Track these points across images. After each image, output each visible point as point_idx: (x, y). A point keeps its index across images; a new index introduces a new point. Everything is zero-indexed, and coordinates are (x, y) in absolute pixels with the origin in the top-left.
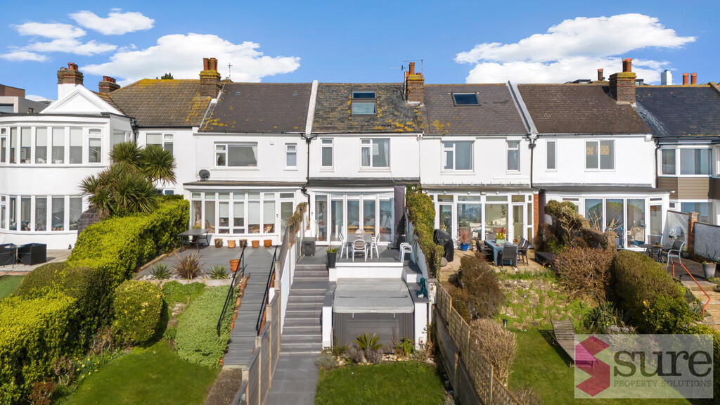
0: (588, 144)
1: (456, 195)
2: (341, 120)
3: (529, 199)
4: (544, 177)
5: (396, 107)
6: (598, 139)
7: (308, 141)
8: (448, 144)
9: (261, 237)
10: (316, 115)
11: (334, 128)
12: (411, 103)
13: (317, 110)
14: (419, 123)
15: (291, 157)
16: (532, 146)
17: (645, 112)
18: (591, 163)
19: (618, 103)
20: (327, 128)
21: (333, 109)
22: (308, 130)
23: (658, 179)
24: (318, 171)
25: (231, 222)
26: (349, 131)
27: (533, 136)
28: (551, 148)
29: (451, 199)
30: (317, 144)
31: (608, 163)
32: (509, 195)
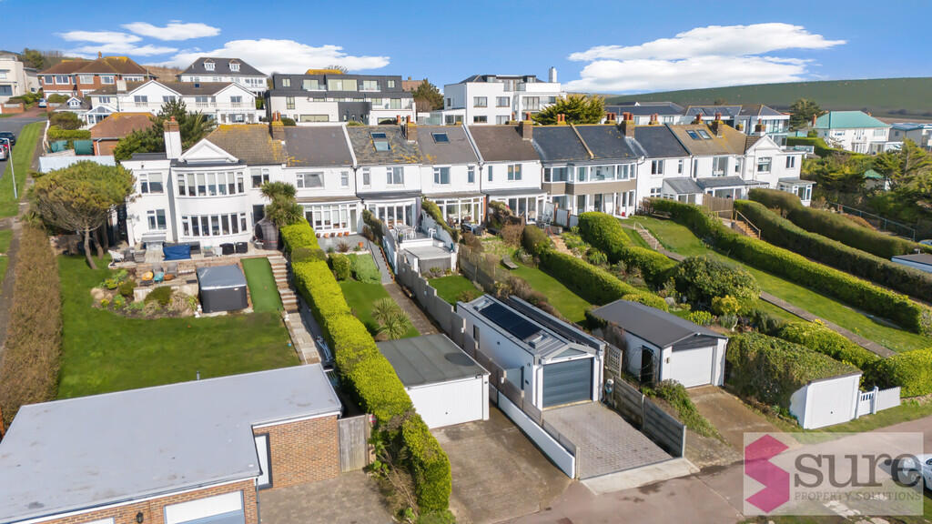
0: (509, 166)
1: (445, 200)
2: (372, 155)
3: (482, 198)
4: (487, 186)
5: (402, 145)
6: (514, 164)
7: (355, 170)
8: (436, 169)
9: (342, 230)
10: (355, 152)
11: (370, 162)
12: (410, 142)
13: (354, 148)
14: (419, 156)
15: (345, 181)
16: (481, 169)
17: (537, 145)
18: (510, 177)
19: (524, 139)
20: (366, 162)
21: (364, 147)
22: (355, 164)
23: (542, 184)
24: (362, 189)
25: (323, 223)
26: (380, 162)
27: (481, 163)
28: (490, 168)
29: (443, 202)
30: (360, 172)
31: (519, 177)
32: (472, 199)
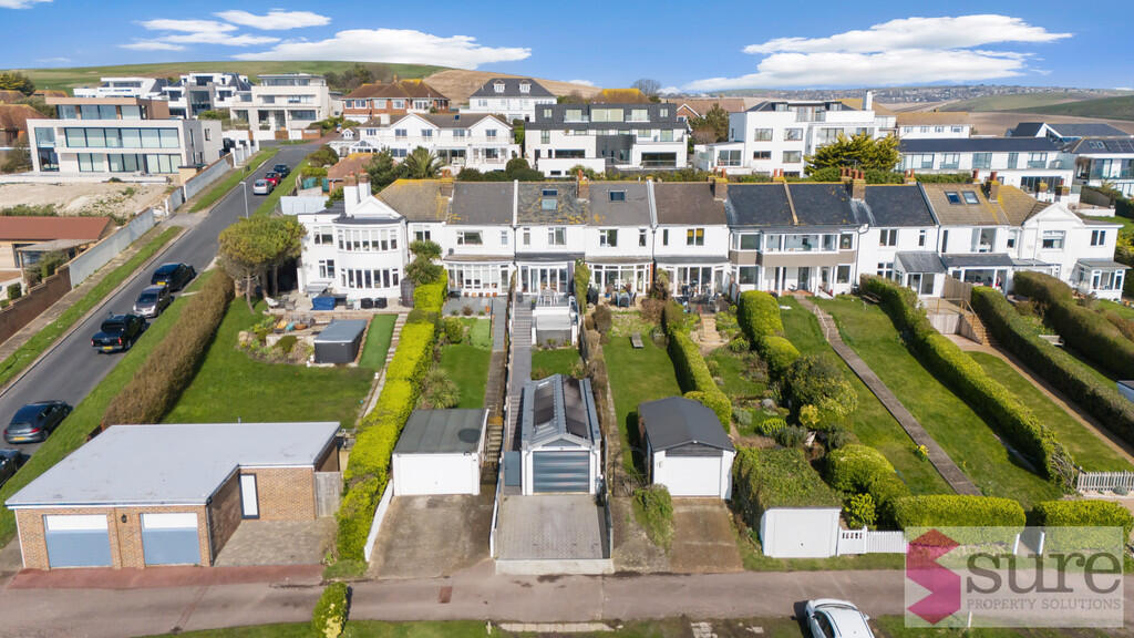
0: (689, 230)
1: (604, 266)
2: (535, 214)
3: (648, 266)
4: (661, 251)
5: (571, 204)
6: (694, 227)
7: (515, 229)
8: (602, 231)
9: (491, 291)
10: (519, 211)
11: (531, 221)
12: (581, 200)
13: (519, 206)
14: (585, 217)
15: (504, 239)
16: (654, 232)
17: (731, 207)
18: (690, 241)
19: (716, 199)
20: (526, 221)
21: (530, 205)
22: (515, 223)
23: (730, 253)
24: (522, 249)
25: (473, 282)
26: (541, 222)
27: (655, 226)
28: (666, 232)
29: (601, 267)
30: (521, 231)
31: (700, 240)
32: (635, 265)
